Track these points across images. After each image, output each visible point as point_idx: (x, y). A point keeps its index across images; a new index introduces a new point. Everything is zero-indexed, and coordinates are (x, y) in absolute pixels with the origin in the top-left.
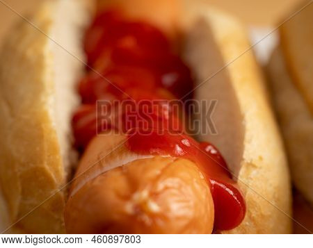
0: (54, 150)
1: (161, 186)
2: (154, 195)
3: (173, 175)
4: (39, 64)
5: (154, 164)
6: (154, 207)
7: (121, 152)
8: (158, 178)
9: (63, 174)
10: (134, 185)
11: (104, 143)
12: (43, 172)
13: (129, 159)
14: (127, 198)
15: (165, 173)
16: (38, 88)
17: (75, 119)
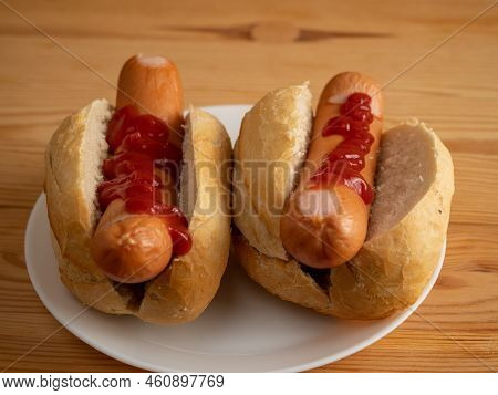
0: (84, 211)
1: (137, 231)
2: (133, 236)
3: (144, 226)
4: (76, 160)
5: (135, 220)
6: (132, 242)
7: (121, 213)
8: (136, 227)
9: (90, 225)
10: (123, 230)
11: (117, 205)
12: (79, 225)
13: (125, 216)
14: (119, 237)
15: (140, 225)
16: (75, 175)
17: (100, 190)
